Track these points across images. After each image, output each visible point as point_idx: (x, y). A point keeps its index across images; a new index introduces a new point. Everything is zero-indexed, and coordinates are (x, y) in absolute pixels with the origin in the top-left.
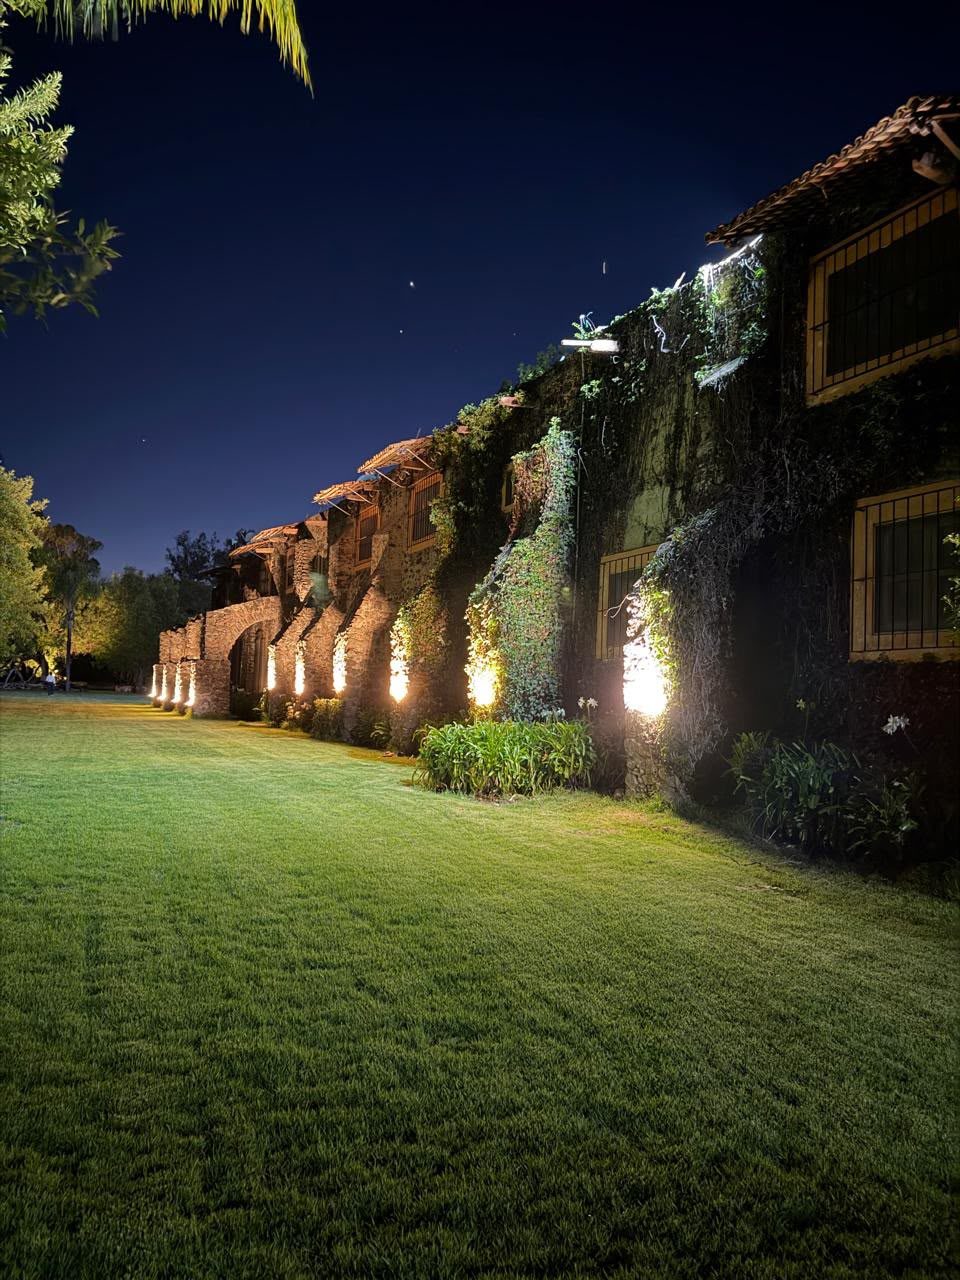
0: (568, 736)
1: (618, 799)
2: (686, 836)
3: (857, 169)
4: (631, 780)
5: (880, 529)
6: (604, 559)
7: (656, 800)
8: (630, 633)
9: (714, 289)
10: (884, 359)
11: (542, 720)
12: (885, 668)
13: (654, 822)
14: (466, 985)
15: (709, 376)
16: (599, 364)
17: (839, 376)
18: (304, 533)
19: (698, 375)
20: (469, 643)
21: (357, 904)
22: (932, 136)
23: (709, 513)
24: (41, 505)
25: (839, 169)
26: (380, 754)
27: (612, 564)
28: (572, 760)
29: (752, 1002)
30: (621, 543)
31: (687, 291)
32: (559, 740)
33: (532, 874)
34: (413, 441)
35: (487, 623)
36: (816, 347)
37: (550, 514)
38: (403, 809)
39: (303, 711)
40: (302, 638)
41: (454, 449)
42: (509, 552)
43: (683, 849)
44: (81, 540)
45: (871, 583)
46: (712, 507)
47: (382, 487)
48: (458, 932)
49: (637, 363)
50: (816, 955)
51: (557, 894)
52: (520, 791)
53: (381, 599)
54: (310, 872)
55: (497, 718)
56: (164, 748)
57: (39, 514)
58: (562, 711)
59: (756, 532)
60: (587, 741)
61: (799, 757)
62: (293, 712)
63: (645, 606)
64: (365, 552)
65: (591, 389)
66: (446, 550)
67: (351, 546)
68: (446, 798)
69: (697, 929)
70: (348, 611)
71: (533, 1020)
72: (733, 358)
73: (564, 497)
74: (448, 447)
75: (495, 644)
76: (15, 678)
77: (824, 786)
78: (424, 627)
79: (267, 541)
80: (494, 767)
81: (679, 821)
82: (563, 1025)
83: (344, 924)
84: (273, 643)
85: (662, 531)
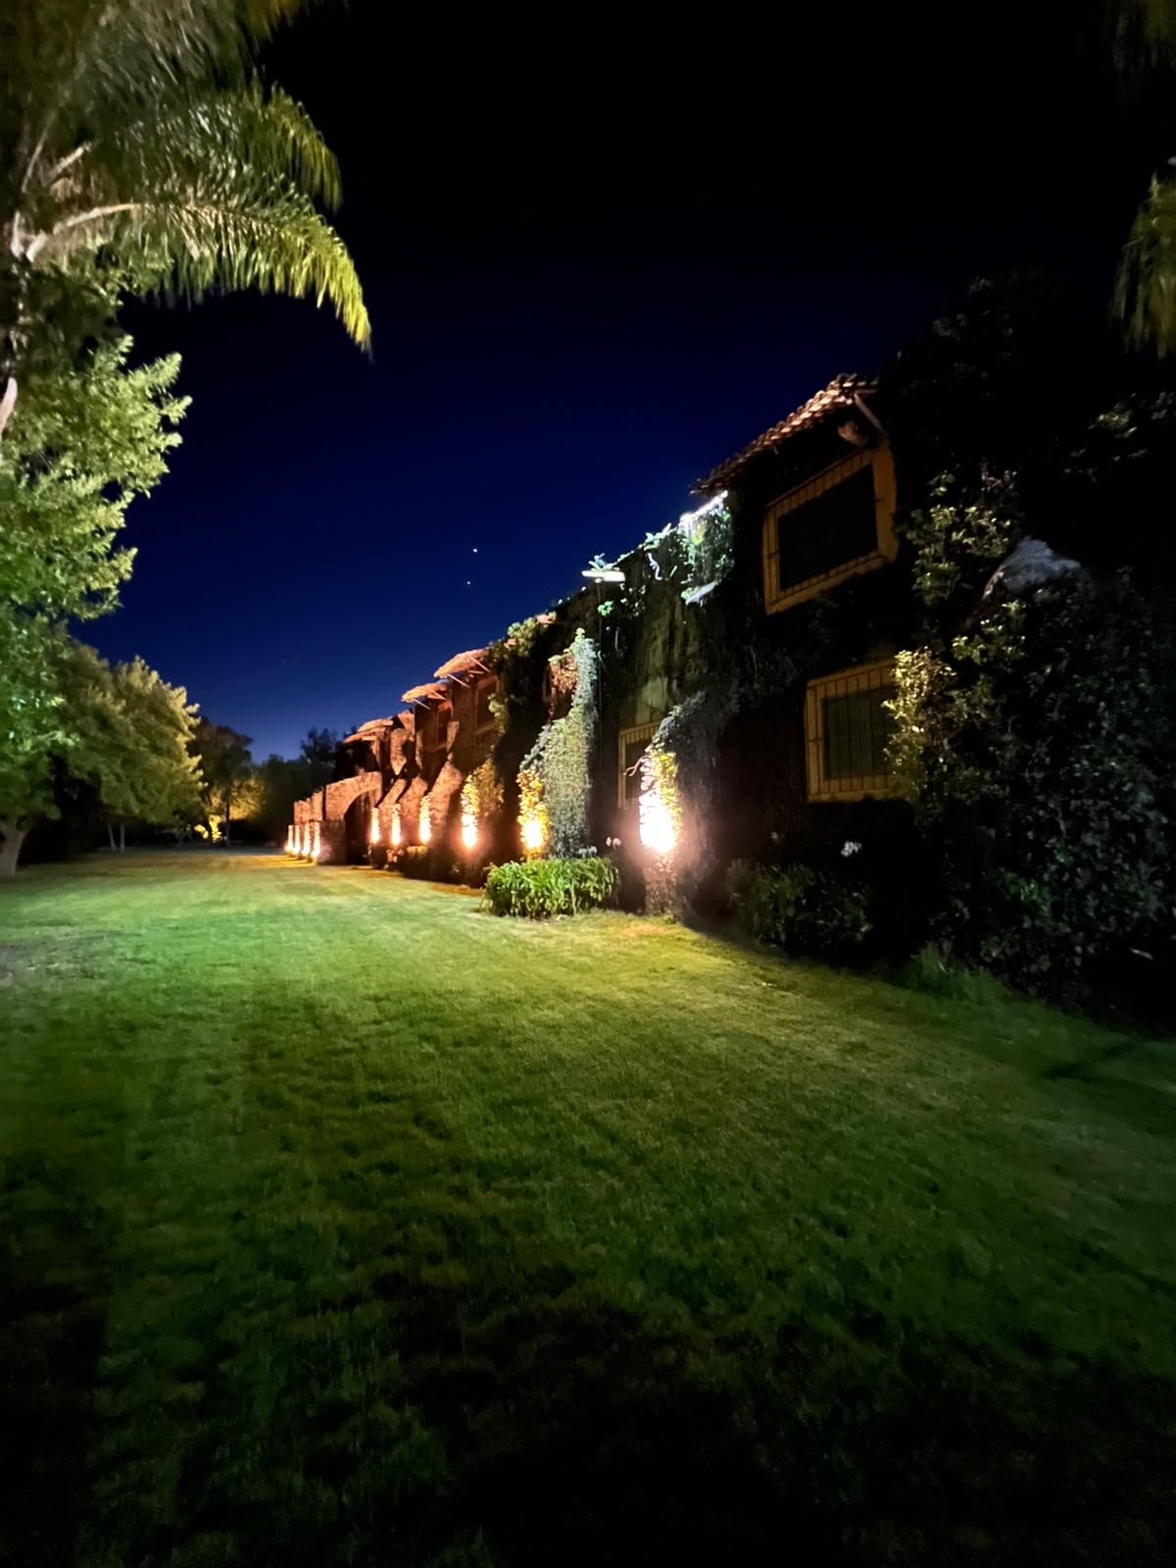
0: (600, 868)
1: (640, 915)
2: (694, 943)
3: (799, 434)
4: (650, 902)
5: (826, 702)
6: (622, 733)
7: (669, 915)
8: (644, 787)
9: (694, 532)
10: (822, 576)
11: (580, 856)
12: (835, 806)
13: (669, 932)
14: (521, 1110)
15: (691, 595)
16: (610, 591)
17: (789, 591)
18: (398, 724)
19: (684, 595)
20: (520, 800)
21: (425, 1028)
22: (854, 405)
23: (700, 694)
24: (194, 709)
25: (785, 434)
26: (457, 888)
27: (627, 737)
28: (603, 887)
29: (777, 1106)
30: (634, 720)
31: (673, 535)
32: (592, 871)
33: (576, 988)
34: (475, 651)
35: (535, 784)
36: (771, 572)
37: (580, 701)
38: (470, 934)
39: (399, 856)
40: (397, 802)
41: (506, 656)
42: (549, 730)
43: (694, 954)
44: (237, 737)
45: (821, 743)
46: (701, 690)
47: (453, 689)
48: (513, 1051)
49: (639, 588)
50: (819, 1049)
51: (599, 1006)
52: (564, 912)
53: (455, 771)
54: (387, 998)
55: (545, 857)
56: (290, 889)
57: (194, 716)
58: (594, 849)
59: (734, 707)
60: (614, 871)
61: (777, 877)
62: (392, 858)
63: (657, 765)
64: (443, 736)
65: (605, 608)
66: (502, 730)
67: (433, 731)
68: (506, 921)
69: (717, 1031)
70: (431, 781)
71: (582, 1150)
72: (709, 582)
73: (589, 688)
74: (501, 655)
75: (541, 800)
76: (186, 840)
77: (798, 899)
78: (487, 789)
79: (370, 730)
80: (543, 895)
81: (687, 931)
82: (612, 1152)
83: (411, 1049)
84: (376, 806)
85: (663, 710)
